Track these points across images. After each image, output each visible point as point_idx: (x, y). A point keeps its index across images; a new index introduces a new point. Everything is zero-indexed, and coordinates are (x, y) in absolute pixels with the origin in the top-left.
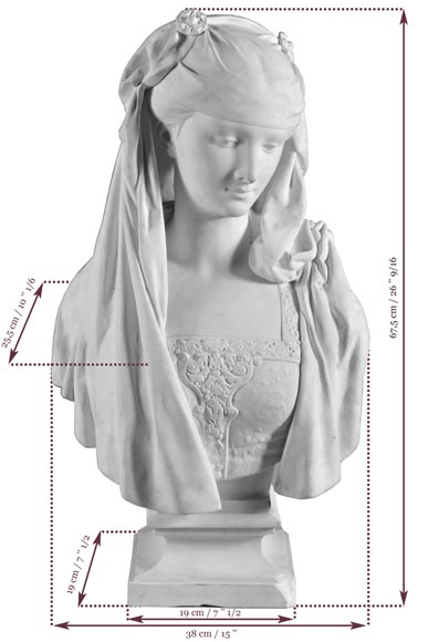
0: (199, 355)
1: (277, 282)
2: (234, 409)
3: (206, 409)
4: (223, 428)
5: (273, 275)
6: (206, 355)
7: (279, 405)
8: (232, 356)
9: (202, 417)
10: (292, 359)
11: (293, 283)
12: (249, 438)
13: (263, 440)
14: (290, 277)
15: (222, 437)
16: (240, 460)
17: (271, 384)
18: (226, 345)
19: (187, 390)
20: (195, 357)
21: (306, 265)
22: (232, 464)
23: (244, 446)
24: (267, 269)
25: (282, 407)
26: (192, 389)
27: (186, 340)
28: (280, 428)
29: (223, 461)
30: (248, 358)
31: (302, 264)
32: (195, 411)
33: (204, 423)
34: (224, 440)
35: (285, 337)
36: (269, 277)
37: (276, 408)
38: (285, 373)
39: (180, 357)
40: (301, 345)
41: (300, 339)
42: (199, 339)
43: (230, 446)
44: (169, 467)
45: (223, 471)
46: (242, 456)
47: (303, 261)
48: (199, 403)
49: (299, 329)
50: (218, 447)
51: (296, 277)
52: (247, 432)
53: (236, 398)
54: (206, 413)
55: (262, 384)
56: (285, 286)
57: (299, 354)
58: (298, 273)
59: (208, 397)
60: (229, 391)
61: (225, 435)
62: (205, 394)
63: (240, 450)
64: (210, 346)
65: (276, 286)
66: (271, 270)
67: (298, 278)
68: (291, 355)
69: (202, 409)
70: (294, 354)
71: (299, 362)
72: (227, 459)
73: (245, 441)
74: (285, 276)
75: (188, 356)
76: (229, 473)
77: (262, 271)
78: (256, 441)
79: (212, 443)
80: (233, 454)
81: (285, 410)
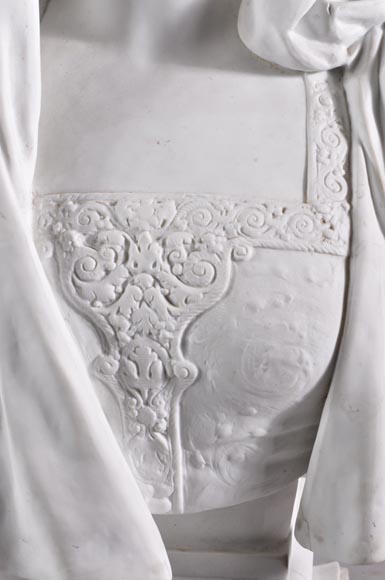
0: (103, 236)
1: (300, 71)
2: (186, 365)
3: (122, 364)
4: (164, 408)
5: (291, 50)
6: (120, 237)
7: (293, 359)
8: (181, 239)
9: (113, 382)
10: (327, 246)
11: (338, 74)
12: (228, 429)
13: (261, 431)
14: (331, 57)
15: (163, 425)
16: (212, 474)
17: (276, 305)
18: (170, 212)
19: (76, 318)
20: (93, 242)
21: (371, 32)
22: (193, 484)
23: (217, 445)
24: (276, 37)
25: (301, 361)
26: (89, 319)
27: (79, 201)
28: (299, 405)
29: (171, 477)
30: (219, 243)
31: (359, 31)
32: (97, 369)
33: (121, 396)
34: (169, 433)
35: (312, 195)
36: (280, 56)
37: (285, 363)
38: (309, 280)
39: (58, 241)
40: (350, 213)
41: (349, 198)
42: (107, 197)
43: (185, 445)
44: (38, 494)
45: (173, 498)
46: (216, 467)
47: (363, 21)
48: (106, 351)
49: (348, 177)
50: (156, 447)
51: (344, 58)
52: (223, 417)
53: (191, 339)
54: (123, 373)
55: (252, 308)
56: (319, 81)
57: (346, 236)
58: (350, 51)
59: (124, 335)
60: (173, 323)
61: (171, 421)
62: (116, 329)
63: (210, 454)
64: (131, 214)
65: (297, 81)
66: (285, 39)
67: (350, 60)
68: (325, 237)
69: (113, 363)
70: (333, 234)
71: (344, 251)
72: (182, 470)
73: (219, 434)
74: (319, 56)
75: (79, 239)
76: (188, 502)
77: (266, 42)
78: (245, 434)
79: (142, 440)
80: (192, 461)
81: (311, 368)
